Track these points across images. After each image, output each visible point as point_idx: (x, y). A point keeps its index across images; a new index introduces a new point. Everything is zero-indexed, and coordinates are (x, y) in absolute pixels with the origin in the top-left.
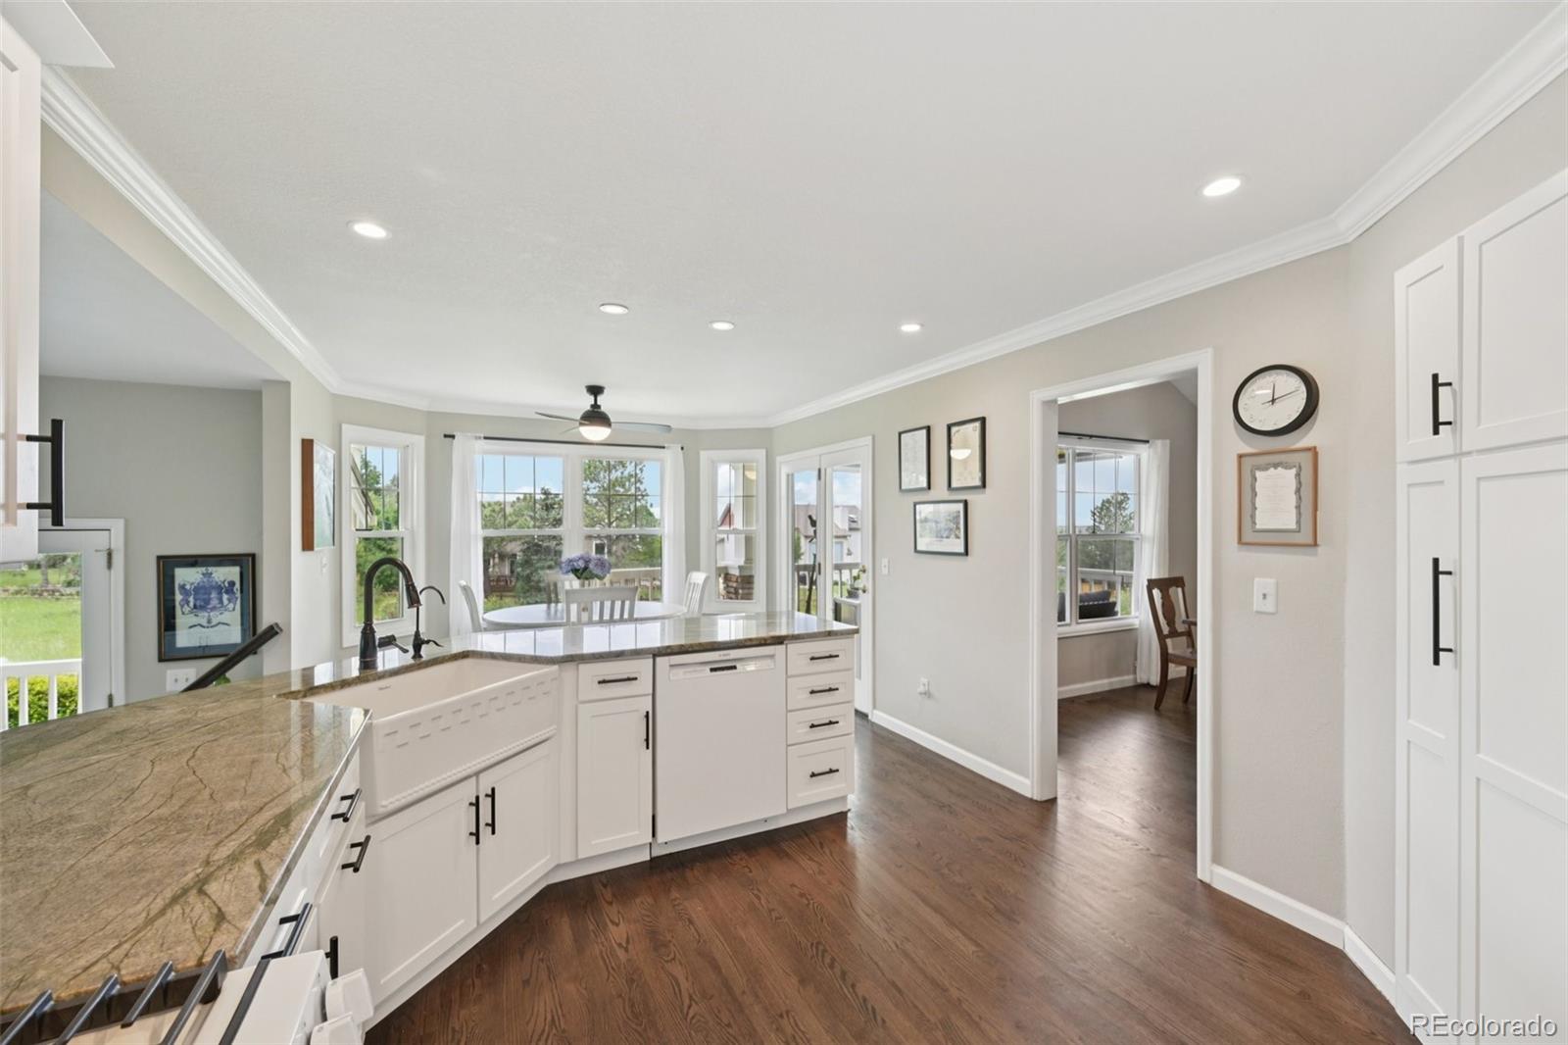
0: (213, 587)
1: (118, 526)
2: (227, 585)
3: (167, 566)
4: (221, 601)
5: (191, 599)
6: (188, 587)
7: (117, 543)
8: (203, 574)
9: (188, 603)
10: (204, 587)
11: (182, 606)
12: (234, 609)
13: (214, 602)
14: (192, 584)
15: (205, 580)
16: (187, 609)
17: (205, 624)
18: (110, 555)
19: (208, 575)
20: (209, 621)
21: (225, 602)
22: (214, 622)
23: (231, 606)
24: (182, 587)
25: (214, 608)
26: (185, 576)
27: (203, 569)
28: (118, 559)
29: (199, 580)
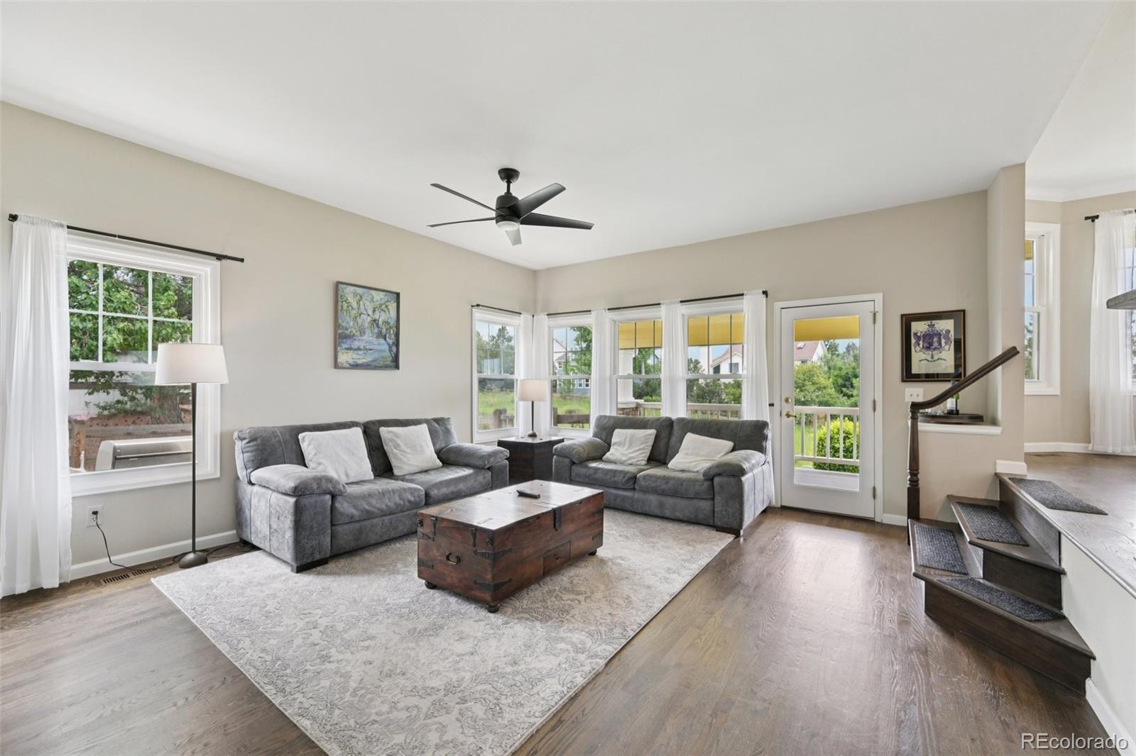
0: (936, 335)
1: (879, 297)
2: (944, 332)
3: (907, 320)
4: (940, 343)
5: (921, 342)
6: (919, 334)
7: (879, 308)
8: (929, 325)
9: (919, 344)
10: (929, 335)
11: (915, 347)
12: (949, 350)
13: (936, 344)
14: (921, 332)
15: (930, 329)
16: (918, 348)
17: (930, 359)
18: (875, 315)
19: (932, 326)
20: (932, 357)
21: (943, 344)
22: (936, 358)
23: (947, 347)
24: (916, 334)
25: (935, 349)
26: (919, 327)
27: (929, 322)
28: (879, 317)
29: (926, 330)
